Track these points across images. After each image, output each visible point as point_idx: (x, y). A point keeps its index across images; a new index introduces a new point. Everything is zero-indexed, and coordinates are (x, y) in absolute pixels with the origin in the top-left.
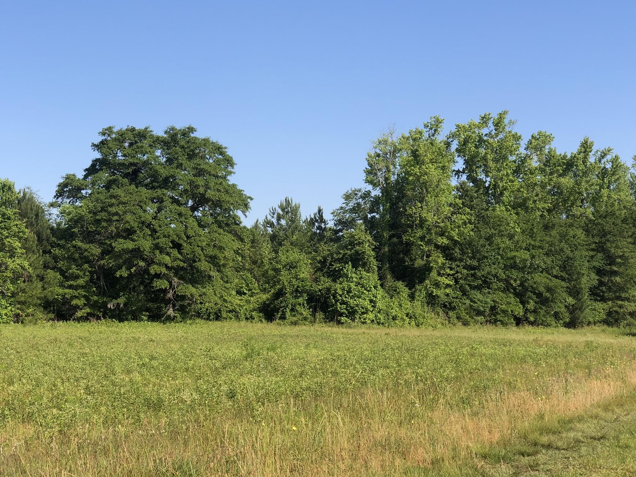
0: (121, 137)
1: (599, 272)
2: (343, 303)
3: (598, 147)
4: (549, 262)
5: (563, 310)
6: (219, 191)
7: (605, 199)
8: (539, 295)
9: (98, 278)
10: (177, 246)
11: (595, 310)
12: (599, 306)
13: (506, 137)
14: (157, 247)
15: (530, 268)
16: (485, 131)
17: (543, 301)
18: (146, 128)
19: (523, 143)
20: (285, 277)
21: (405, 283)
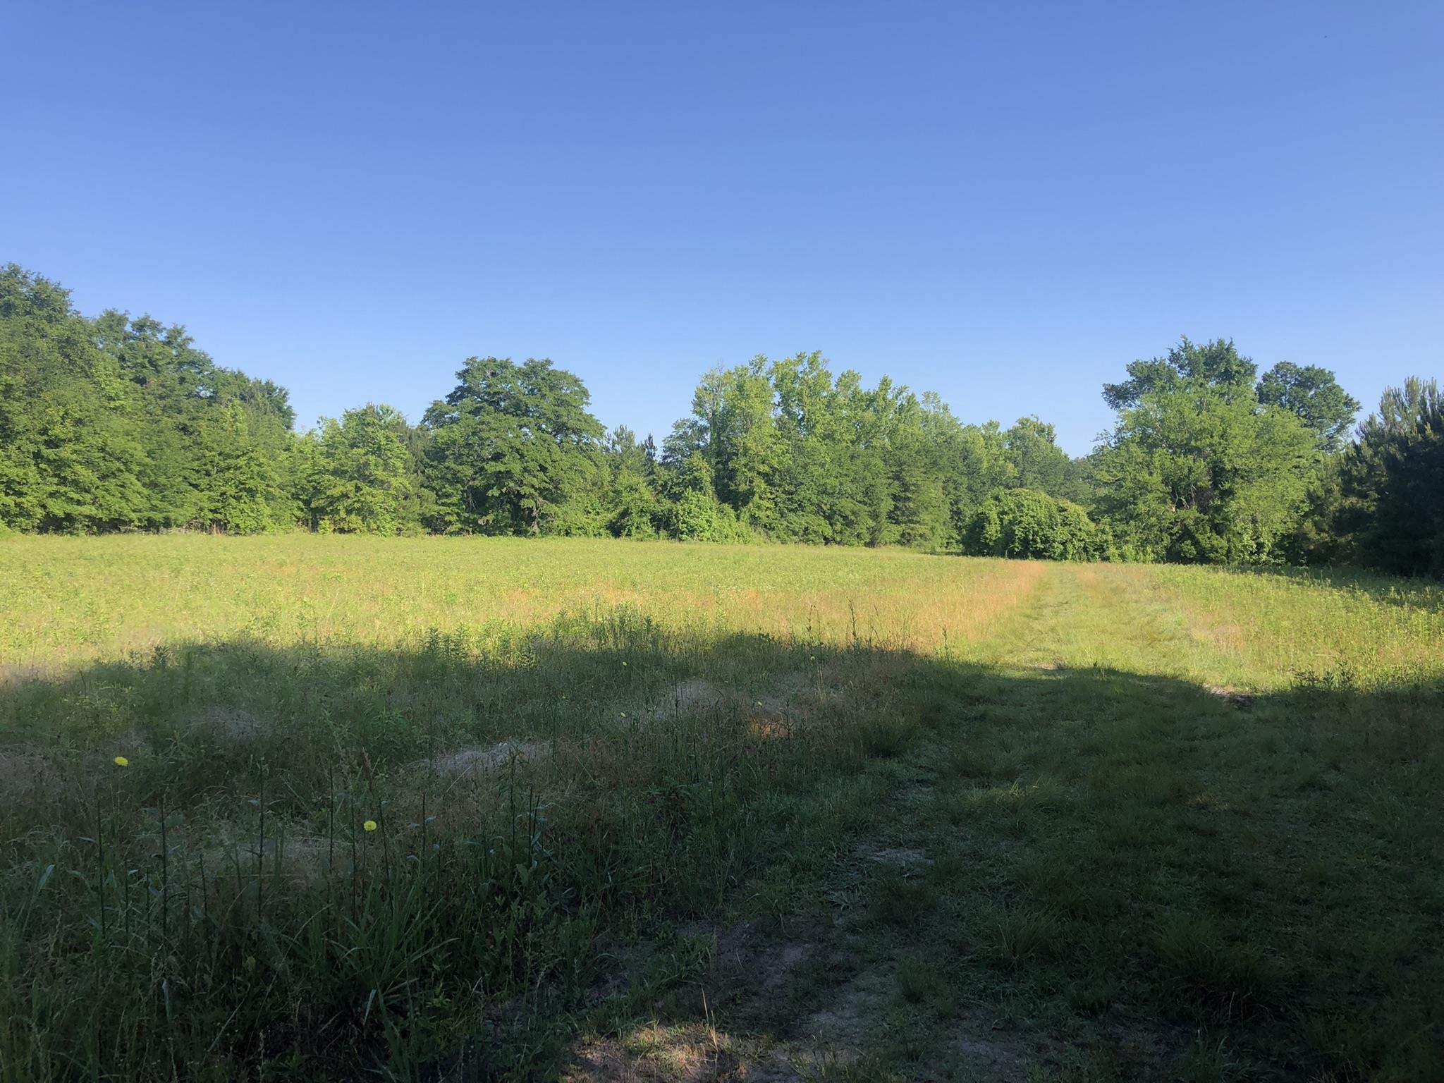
0: (483, 366)
1: (895, 498)
2: (684, 522)
3: (895, 384)
4: (854, 489)
5: (865, 531)
6: (579, 420)
7: (901, 432)
8: (845, 518)
9: (468, 497)
10: (543, 469)
11: (890, 531)
12: (895, 527)
13: (819, 375)
14: (525, 470)
15: (839, 493)
16: (800, 368)
17: (849, 523)
18: (507, 360)
19: (833, 381)
20: (626, 497)
21: (731, 506)
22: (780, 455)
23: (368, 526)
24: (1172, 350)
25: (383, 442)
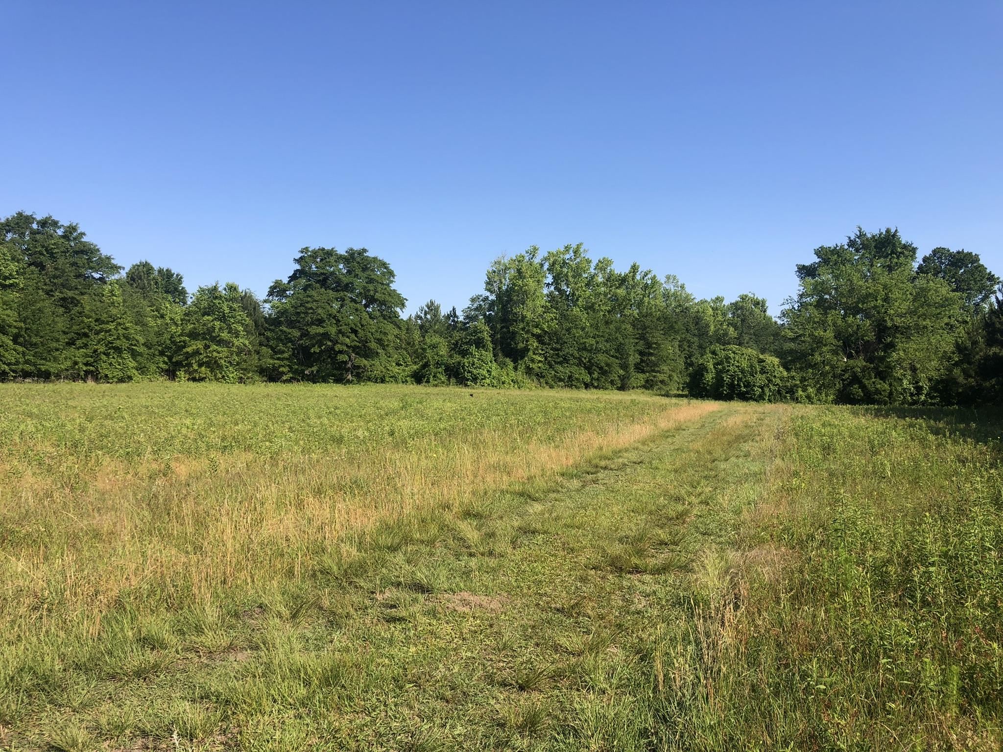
0: (315, 254)
1: (641, 353)
2: (469, 372)
3: (642, 269)
4: (608, 347)
5: (617, 378)
6: (384, 294)
7: (646, 304)
8: (601, 368)
9: (298, 353)
10: (354, 332)
11: (637, 379)
12: (641, 376)
13: (581, 261)
14: (340, 332)
15: (595, 350)
16: (567, 256)
17: (603, 372)
18: (333, 249)
19: (593, 265)
20: (429, 354)
21: (511, 359)
22: (551, 322)
23: (215, 376)
24: (850, 238)
25: (227, 311)
